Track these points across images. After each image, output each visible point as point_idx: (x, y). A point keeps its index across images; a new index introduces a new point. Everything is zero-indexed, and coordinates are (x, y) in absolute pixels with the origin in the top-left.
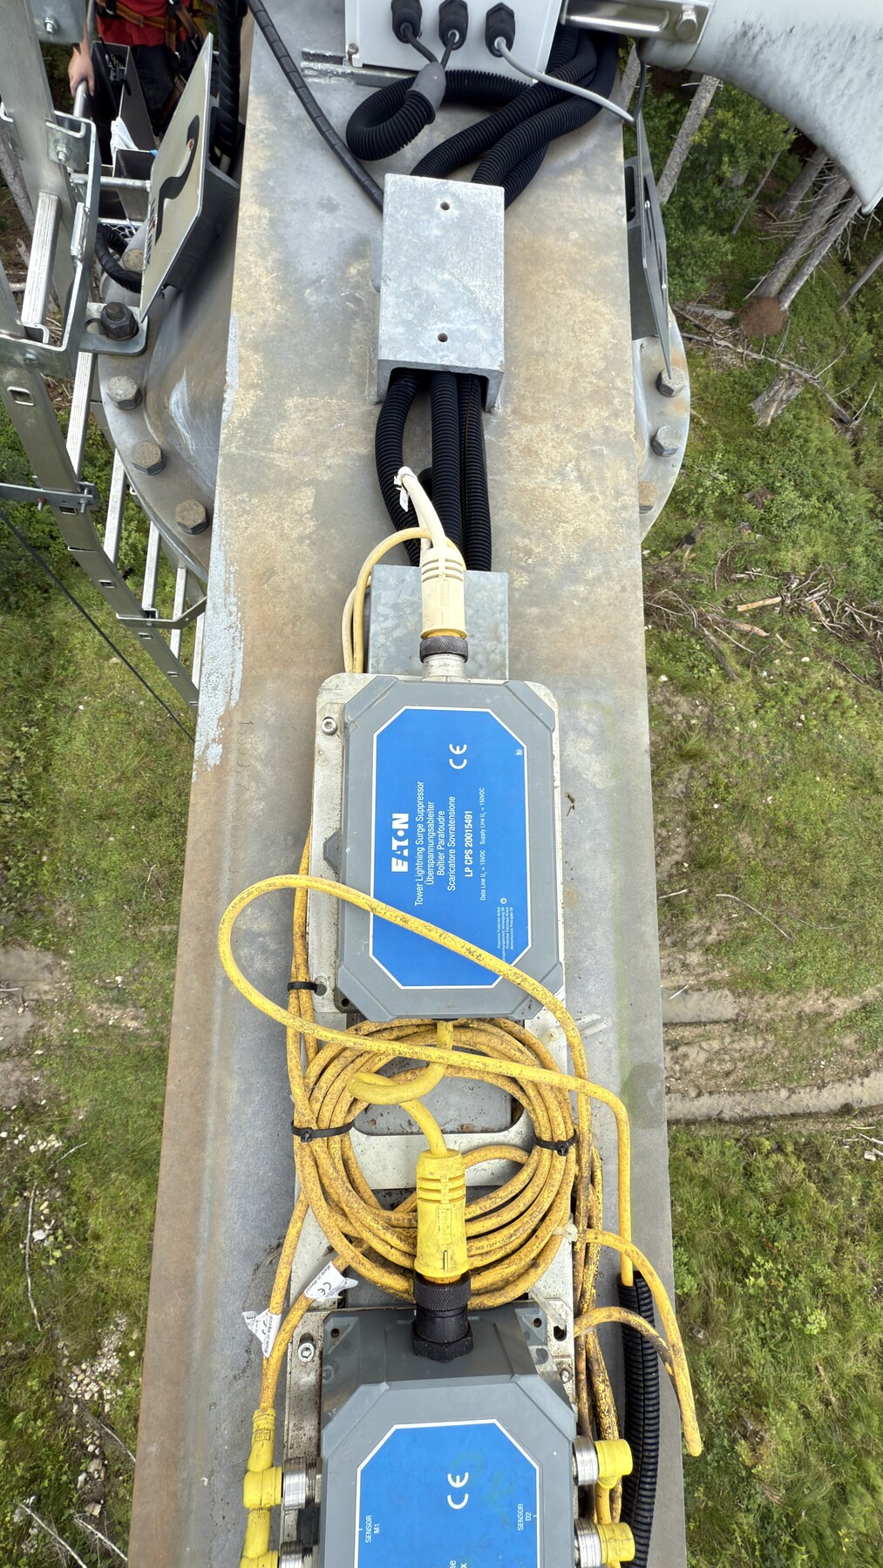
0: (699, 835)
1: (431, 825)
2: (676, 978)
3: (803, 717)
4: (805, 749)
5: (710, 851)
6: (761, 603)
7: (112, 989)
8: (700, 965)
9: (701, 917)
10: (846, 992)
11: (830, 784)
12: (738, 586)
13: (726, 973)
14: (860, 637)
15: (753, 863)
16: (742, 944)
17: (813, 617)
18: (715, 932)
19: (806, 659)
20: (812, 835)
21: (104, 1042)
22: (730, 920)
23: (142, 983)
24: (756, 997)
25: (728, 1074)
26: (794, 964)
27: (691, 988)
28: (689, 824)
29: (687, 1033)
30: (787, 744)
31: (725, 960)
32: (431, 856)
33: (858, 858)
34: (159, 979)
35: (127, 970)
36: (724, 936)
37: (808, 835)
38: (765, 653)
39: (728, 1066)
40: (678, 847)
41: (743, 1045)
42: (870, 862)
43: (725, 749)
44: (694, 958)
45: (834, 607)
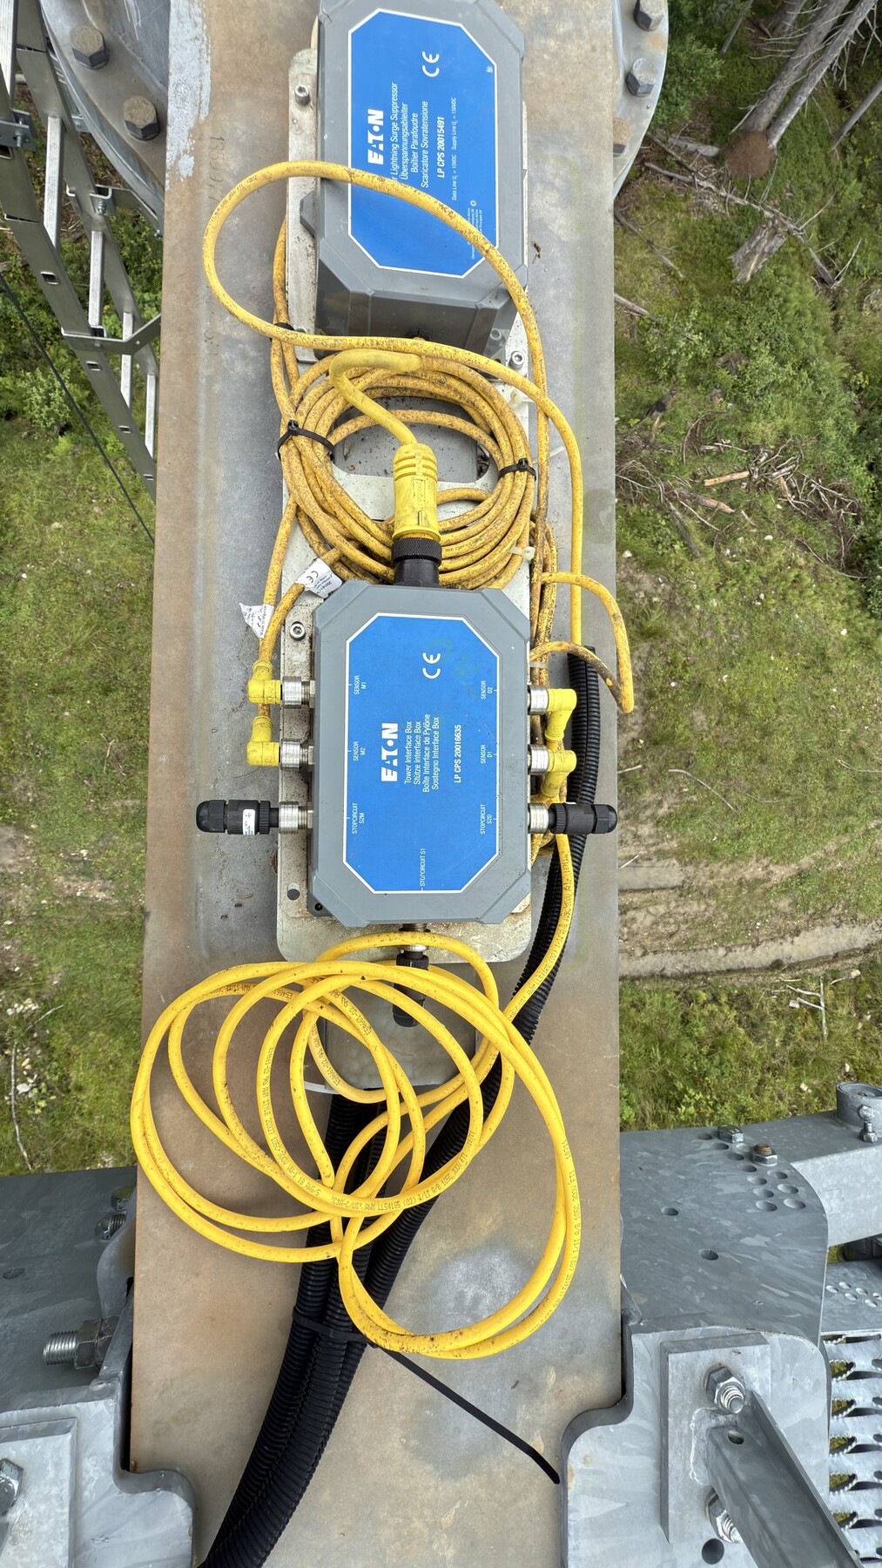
0: (656, 713)
1: (405, 125)
2: (628, 848)
3: (762, 596)
4: (763, 628)
5: (665, 728)
6: (729, 477)
7: (78, 862)
8: (650, 836)
9: (654, 792)
10: (784, 860)
11: (783, 663)
12: (707, 458)
13: (674, 844)
14: (823, 515)
15: (705, 739)
16: (691, 816)
17: (779, 494)
18: (666, 805)
19: (769, 537)
20: (763, 713)
21: (73, 912)
22: (681, 794)
23: (108, 856)
24: (702, 866)
25: (671, 935)
26: (739, 835)
27: (642, 857)
28: (646, 701)
29: (636, 899)
30: (745, 623)
31: (675, 832)
32: (405, 154)
33: (804, 735)
34: (124, 852)
35: (92, 844)
36: (675, 809)
37: (759, 713)
38: (730, 530)
39: (672, 928)
40: (634, 724)
41: (687, 909)
42: (816, 739)
43: (684, 628)
44: (646, 830)
45: (800, 483)
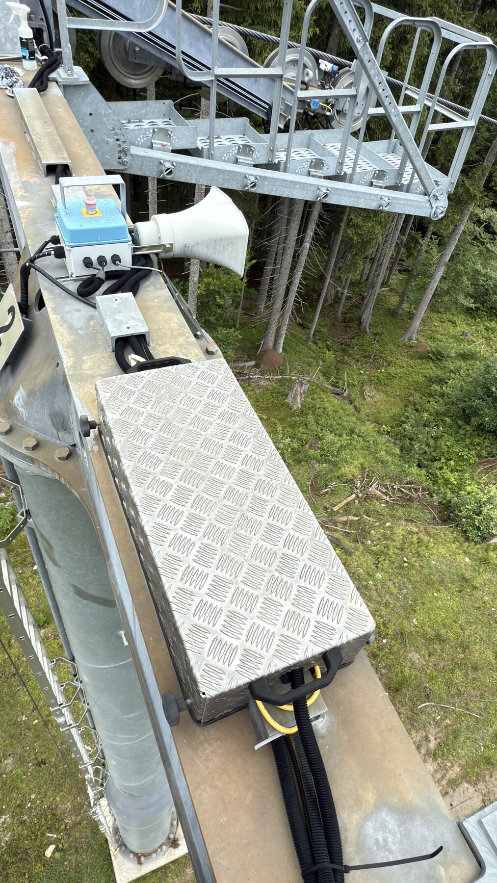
0: (385, 667)
3: (405, 559)
4: (418, 578)
5: (397, 676)
6: (345, 502)
9: (417, 731)
11: (444, 595)
12: (327, 496)
13: (457, 769)
14: (411, 499)
15: (428, 671)
16: (455, 738)
17: (379, 499)
18: (432, 739)
19: (388, 524)
20: (454, 634)
22: (437, 723)
24: (487, 778)
30: (405, 580)
31: (451, 758)
36: (440, 738)
37: (451, 635)
38: (363, 530)
45: (387, 488)
